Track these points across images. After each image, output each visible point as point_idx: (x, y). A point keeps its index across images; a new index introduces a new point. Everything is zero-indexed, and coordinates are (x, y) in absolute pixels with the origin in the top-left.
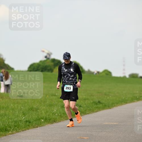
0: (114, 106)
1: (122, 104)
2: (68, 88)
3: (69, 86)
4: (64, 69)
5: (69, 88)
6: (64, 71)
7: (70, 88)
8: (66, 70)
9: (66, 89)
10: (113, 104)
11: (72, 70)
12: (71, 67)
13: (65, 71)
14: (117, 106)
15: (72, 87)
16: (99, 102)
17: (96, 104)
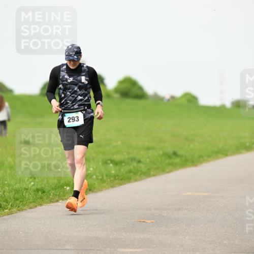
0: (204, 161)
1: (217, 158)
3: (74, 115)
4: (66, 77)
5: (76, 119)
6: (66, 81)
7: (78, 119)
9: (69, 122)
10: (200, 157)
11: (84, 79)
12: (82, 73)
13: (69, 81)
14: (208, 161)
16: (175, 154)
17: (170, 157)
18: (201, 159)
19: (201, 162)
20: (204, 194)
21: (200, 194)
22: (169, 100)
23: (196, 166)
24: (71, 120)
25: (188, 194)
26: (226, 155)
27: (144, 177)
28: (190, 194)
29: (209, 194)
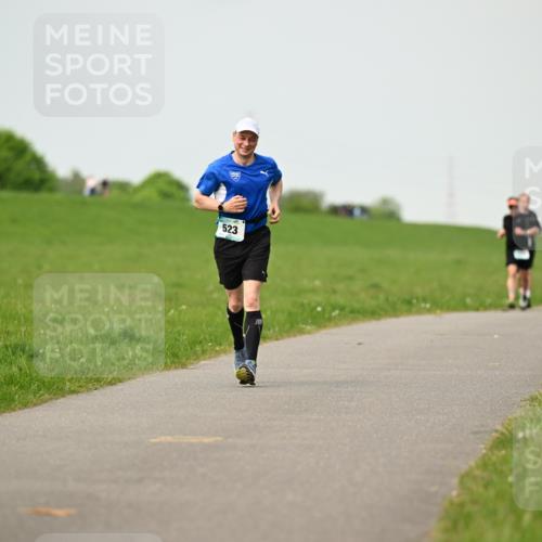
0: (204, 352)
10: (194, 342)
14: (218, 353)
18: (198, 348)
19: (198, 358)
20: (206, 440)
21: (193, 440)
22: (93, 191)
23: (184, 366)
25: (163, 439)
27: (47, 396)
28: (169, 439)
29: (219, 439)
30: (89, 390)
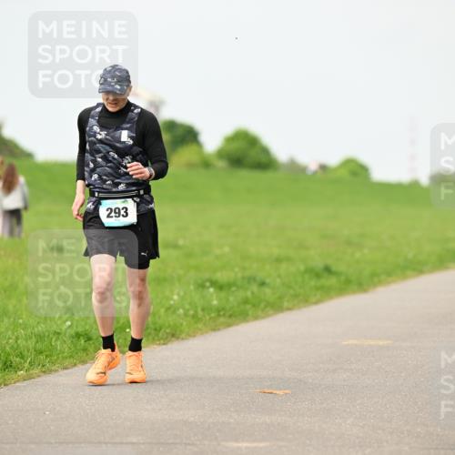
0: (380, 282)
2: (117, 212)
3: (118, 203)
5: (122, 212)
6: (95, 136)
7: (126, 212)
8: (102, 135)
9: (108, 216)
11: (125, 136)
12: (124, 122)
13: (99, 136)
15: (131, 205)
16: (328, 270)
17: (318, 276)
18: (376, 280)
19: (376, 286)
20: (381, 343)
21: (372, 343)
23: (365, 291)
24: (113, 214)
25: (351, 342)
26: (421, 272)
27: (271, 312)
28: (355, 342)
29: (389, 342)
30: (299, 308)
